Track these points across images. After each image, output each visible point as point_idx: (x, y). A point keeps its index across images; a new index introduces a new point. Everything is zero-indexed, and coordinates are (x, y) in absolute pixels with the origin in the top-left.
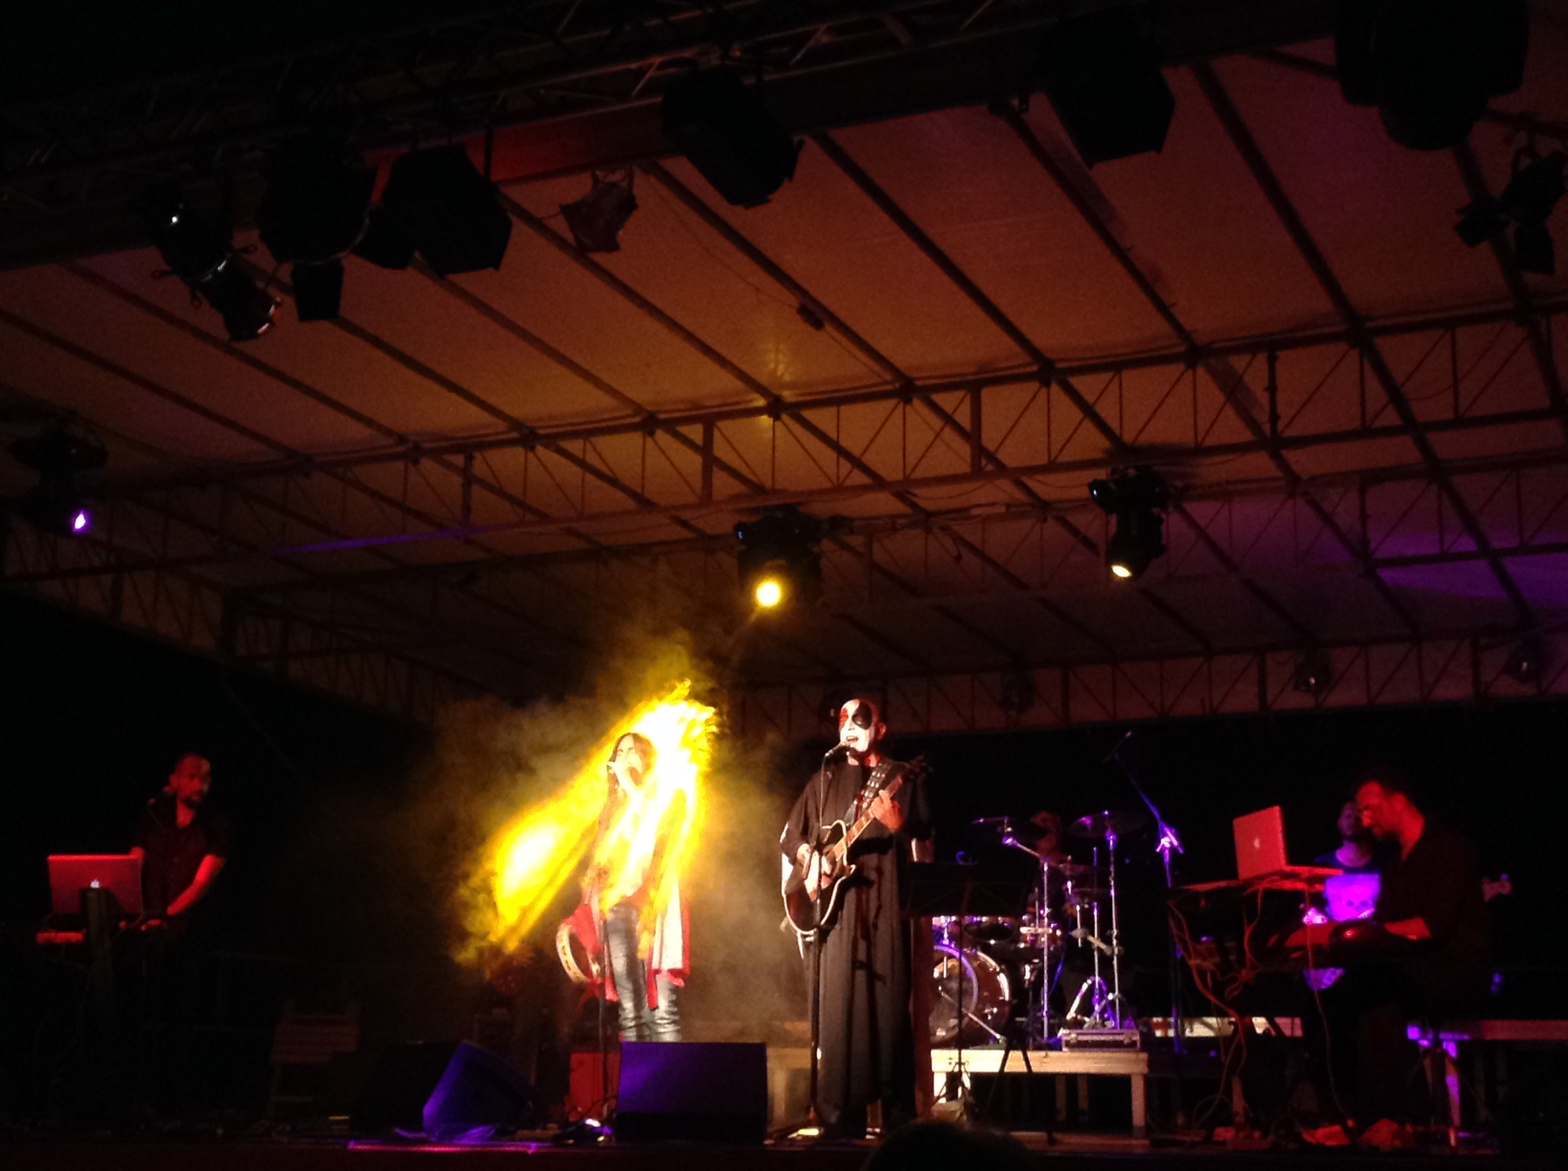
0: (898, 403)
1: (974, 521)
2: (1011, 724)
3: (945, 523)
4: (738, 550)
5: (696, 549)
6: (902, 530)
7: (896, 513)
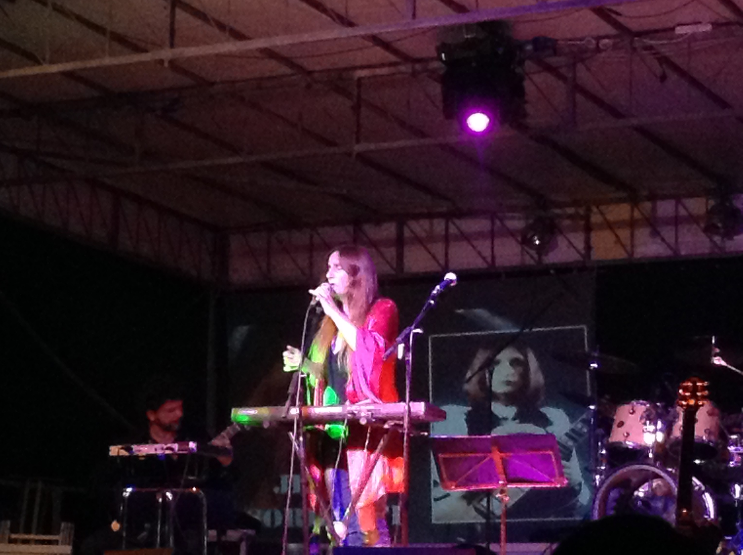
1: (680, 40)
2: (716, 250)
3: (649, 42)
4: (442, 72)
5: (400, 73)
6: (605, 50)
7: (602, 33)
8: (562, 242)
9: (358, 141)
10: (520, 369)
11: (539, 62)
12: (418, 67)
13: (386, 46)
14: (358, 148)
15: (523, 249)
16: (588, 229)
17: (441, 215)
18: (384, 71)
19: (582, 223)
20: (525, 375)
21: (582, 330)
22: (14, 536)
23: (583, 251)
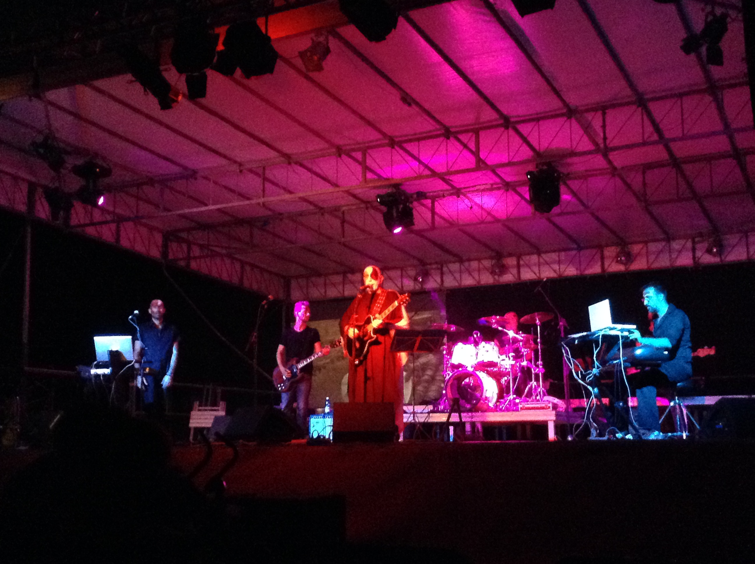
0: (444, 139)
2: (496, 282)
5: (360, 208)
8: (431, 279)
9: (343, 237)
11: (419, 202)
12: (369, 205)
15: (415, 283)
16: (442, 274)
18: (353, 207)
19: (439, 271)
22: (200, 408)
23: (440, 283)
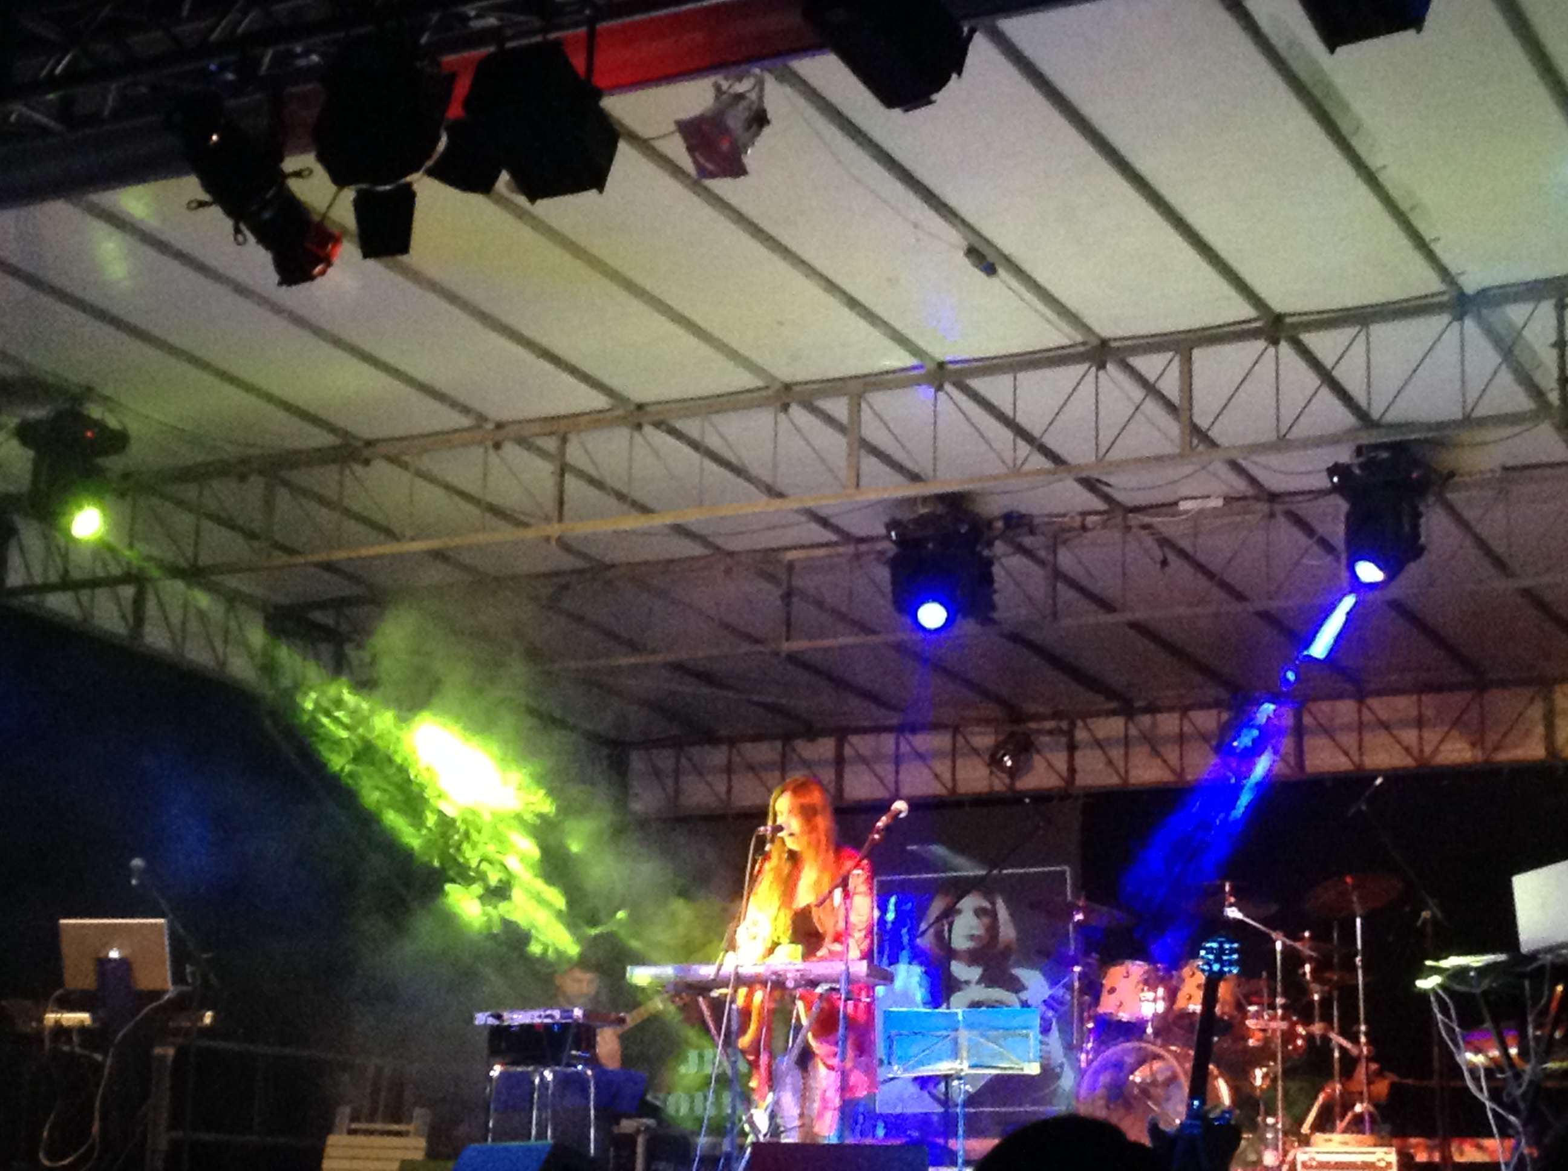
0: (1090, 368)
1: (1184, 517)
3: (1146, 520)
4: (891, 554)
5: (839, 555)
6: (1094, 529)
7: (1087, 508)
8: (1038, 762)
9: (788, 639)
10: (986, 920)
11: (1011, 542)
12: (863, 547)
13: (824, 522)
14: (786, 646)
15: (991, 773)
16: (1072, 748)
17: (888, 729)
18: (821, 552)
19: (1064, 740)
20: (993, 929)
21: (1063, 873)
22: (354, 1126)
23: (1065, 774)
